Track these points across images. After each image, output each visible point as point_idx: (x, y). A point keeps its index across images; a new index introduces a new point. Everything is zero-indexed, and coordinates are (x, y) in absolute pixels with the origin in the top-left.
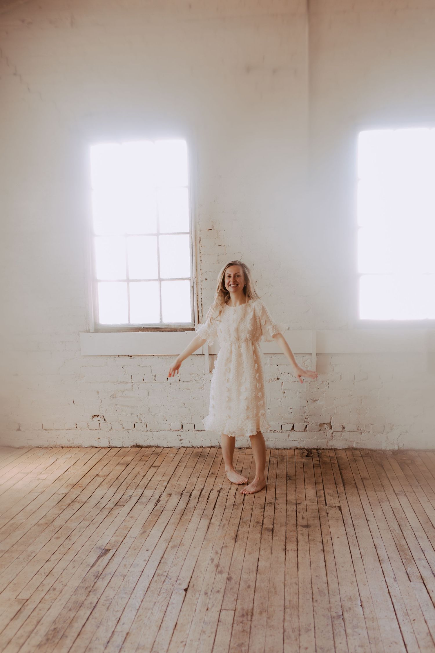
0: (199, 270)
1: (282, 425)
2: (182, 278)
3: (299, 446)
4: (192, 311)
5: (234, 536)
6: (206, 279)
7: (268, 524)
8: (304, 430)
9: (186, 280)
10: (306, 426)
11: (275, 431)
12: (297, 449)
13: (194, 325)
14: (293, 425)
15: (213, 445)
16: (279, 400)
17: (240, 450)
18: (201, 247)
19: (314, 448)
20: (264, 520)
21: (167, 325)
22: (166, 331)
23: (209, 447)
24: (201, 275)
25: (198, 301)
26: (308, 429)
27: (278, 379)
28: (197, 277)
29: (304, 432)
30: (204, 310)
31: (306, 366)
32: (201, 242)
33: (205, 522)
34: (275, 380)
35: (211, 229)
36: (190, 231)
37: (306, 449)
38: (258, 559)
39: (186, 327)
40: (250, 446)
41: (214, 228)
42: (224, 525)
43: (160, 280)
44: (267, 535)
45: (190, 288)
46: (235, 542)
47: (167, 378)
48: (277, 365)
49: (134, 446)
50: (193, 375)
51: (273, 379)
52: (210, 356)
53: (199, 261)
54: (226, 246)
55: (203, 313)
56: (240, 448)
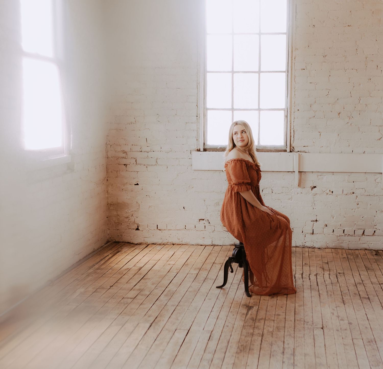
0: (293, 102)
1: (355, 231)
2: (278, 109)
3: (368, 248)
4: (285, 136)
5: (342, 301)
6: (298, 110)
7: (363, 294)
8: (372, 235)
9: (281, 110)
10: (375, 231)
11: (349, 235)
12: (366, 249)
13: (287, 147)
14: (364, 231)
15: (298, 245)
16: (353, 210)
17: (319, 249)
18: (296, 83)
19: (380, 249)
20: (360, 293)
21: (264, 147)
22: (263, 152)
23: (295, 247)
24: (294, 106)
25: (291, 127)
26: (375, 234)
27: (353, 193)
28: (291, 108)
29: (372, 237)
30: (295, 135)
31: (377, 183)
32: (295, 80)
33: (315, 293)
34: (351, 194)
35: (304, 69)
36: (286, 70)
37: (374, 250)
38: (366, 314)
39: (280, 149)
40: (328, 247)
41: (306, 68)
42: (331, 295)
43: (259, 109)
44: (365, 301)
45: (284, 116)
46: (344, 304)
47: (263, 190)
48: (354, 182)
49: (232, 244)
50: (284, 188)
51: (349, 193)
52: (299, 173)
53: (293, 94)
54: (316, 83)
55: (294, 138)
56: (319, 248)
